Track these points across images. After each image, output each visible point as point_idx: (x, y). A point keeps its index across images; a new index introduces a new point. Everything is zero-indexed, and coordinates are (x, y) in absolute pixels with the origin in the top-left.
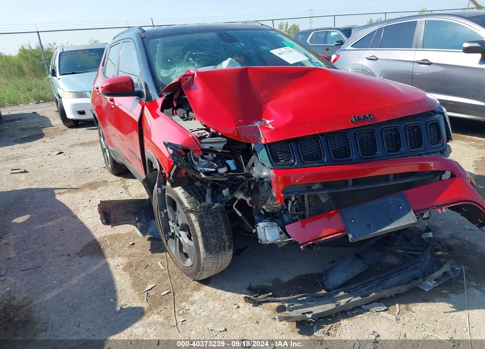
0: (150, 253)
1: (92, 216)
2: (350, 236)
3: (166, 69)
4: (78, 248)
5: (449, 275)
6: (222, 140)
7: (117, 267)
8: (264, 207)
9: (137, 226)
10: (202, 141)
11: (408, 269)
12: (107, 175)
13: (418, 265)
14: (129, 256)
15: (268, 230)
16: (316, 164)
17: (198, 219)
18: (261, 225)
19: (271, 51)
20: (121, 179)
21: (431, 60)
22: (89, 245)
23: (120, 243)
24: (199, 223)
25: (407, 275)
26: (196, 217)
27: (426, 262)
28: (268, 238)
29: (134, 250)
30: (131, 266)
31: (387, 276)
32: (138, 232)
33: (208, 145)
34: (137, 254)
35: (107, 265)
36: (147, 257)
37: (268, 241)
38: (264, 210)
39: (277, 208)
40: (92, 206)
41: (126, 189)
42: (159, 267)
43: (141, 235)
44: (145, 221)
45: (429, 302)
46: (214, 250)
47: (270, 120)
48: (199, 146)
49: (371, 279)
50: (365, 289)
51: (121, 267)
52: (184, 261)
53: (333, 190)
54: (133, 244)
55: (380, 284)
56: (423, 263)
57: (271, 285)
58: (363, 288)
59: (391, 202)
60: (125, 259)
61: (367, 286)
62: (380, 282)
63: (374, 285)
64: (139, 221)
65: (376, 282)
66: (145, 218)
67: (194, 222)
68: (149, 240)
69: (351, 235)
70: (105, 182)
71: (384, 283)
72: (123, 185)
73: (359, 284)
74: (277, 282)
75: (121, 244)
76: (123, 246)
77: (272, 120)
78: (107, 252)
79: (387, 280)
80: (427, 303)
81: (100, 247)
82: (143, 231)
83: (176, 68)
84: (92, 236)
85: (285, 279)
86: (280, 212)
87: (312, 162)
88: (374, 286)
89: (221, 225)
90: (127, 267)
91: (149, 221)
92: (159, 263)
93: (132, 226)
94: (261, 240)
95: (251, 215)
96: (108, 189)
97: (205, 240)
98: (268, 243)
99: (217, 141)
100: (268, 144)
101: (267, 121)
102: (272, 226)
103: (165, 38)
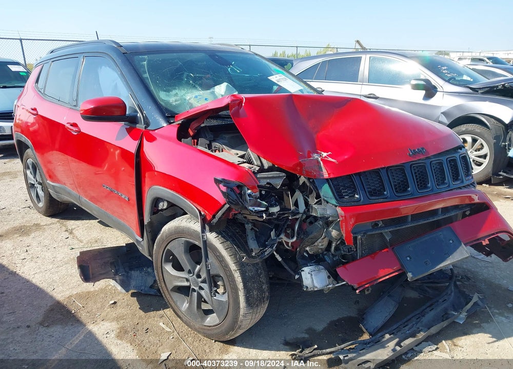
0: (142, 313)
1: (39, 271)
2: (410, 275)
3: (165, 91)
4: (39, 316)
5: (479, 305)
6: (281, 175)
7: (108, 336)
8: (308, 249)
9: (116, 280)
10: (258, 176)
11: (439, 303)
12: (36, 216)
13: (446, 297)
14: (117, 319)
15: (315, 275)
16: (382, 200)
17: (239, 268)
18: (306, 269)
19: (269, 78)
20: (58, 221)
21: (378, 95)
22: (52, 310)
23: (95, 302)
24: (240, 272)
25: (438, 310)
26: (236, 266)
27: (453, 294)
28: (316, 285)
29: (119, 310)
30: (126, 332)
31: (422, 312)
32: (119, 288)
33: (265, 180)
34: (126, 315)
35: (91, 335)
36: (140, 317)
37: (316, 287)
38: (307, 252)
39: (321, 249)
40: (32, 257)
41: (71, 233)
42: (163, 328)
43: (124, 291)
44: (124, 273)
45: (469, 334)
46: (254, 304)
47: (327, 153)
48: (256, 183)
49: (409, 317)
50: (407, 328)
51: (113, 335)
52: (203, 320)
53: (396, 227)
54: (115, 303)
55: (419, 322)
56: (450, 295)
57: (307, 336)
58: (405, 328)
59: (442, 236)
60: (113, 323)
61: (407, 325)
62: (418, 320)
63: (414, 323)
64: (116, 273)
65: (414, 319)
66: (123, 270)
67: (233, 272)
68: (133, 295)
69: (411, 273)
70: (38, 226)
71: (422, 320)
72: (64, 229)
73: (399, 324)
74: (310, 331)
75: (99, 305)
76: (103, 307)
77: (330, 153)
78: (83, 316)
79: (423, 316)
80: (468, 336)
81: (69, 312)
82: (125, 285)
83: (177, 91)
84: (51, 297)
85: (320, 327)
86: (322, 254)
87: (377, 198)
88: (414, 325)
89: (261, 273)
90: (122, 334)
91: (128, 273)
92: (161, 324)
93: (111, 280)
94: (307, 287)
95: (295, 259)
96: (46, 234)
97: (248, 292)
98: (316, 289)
99: (275, 175)
100: (331, 179)
101: (323, 153)
102: (319, 270)
103: (152, 56)
